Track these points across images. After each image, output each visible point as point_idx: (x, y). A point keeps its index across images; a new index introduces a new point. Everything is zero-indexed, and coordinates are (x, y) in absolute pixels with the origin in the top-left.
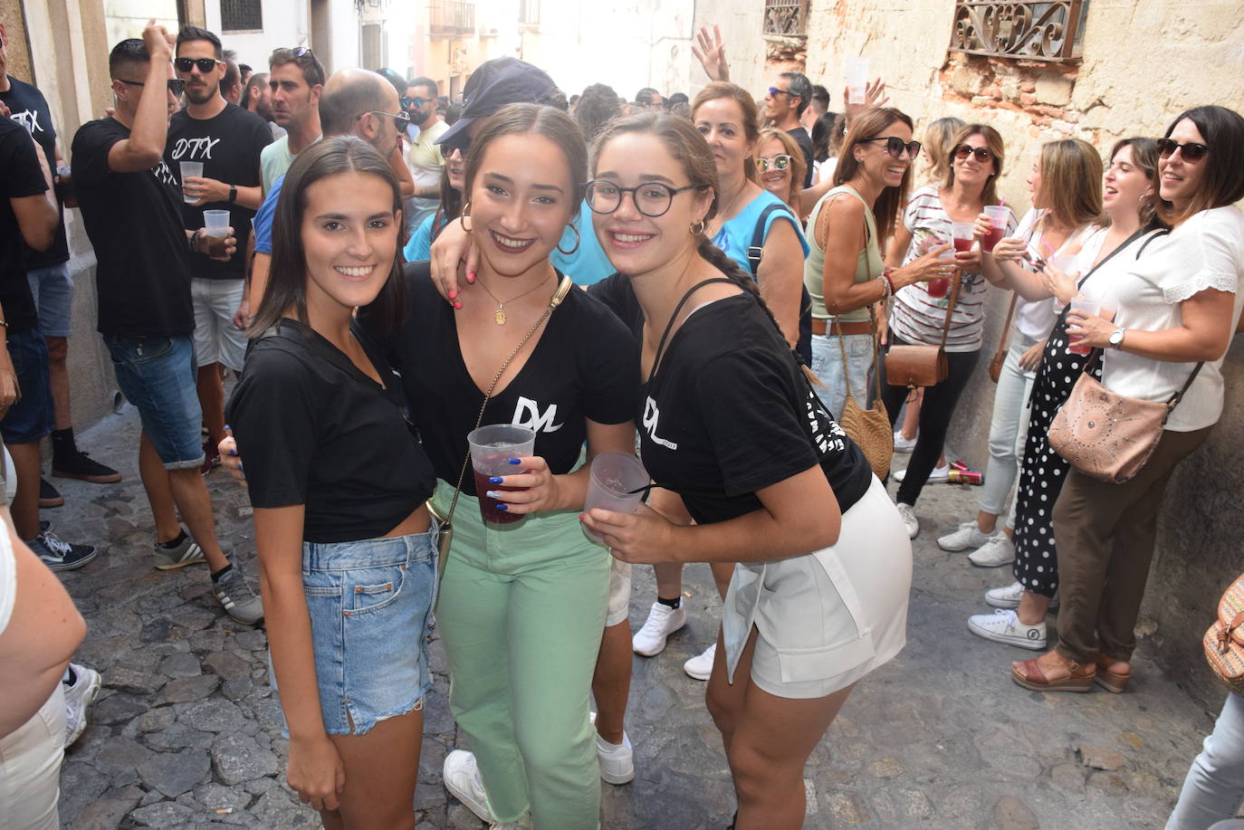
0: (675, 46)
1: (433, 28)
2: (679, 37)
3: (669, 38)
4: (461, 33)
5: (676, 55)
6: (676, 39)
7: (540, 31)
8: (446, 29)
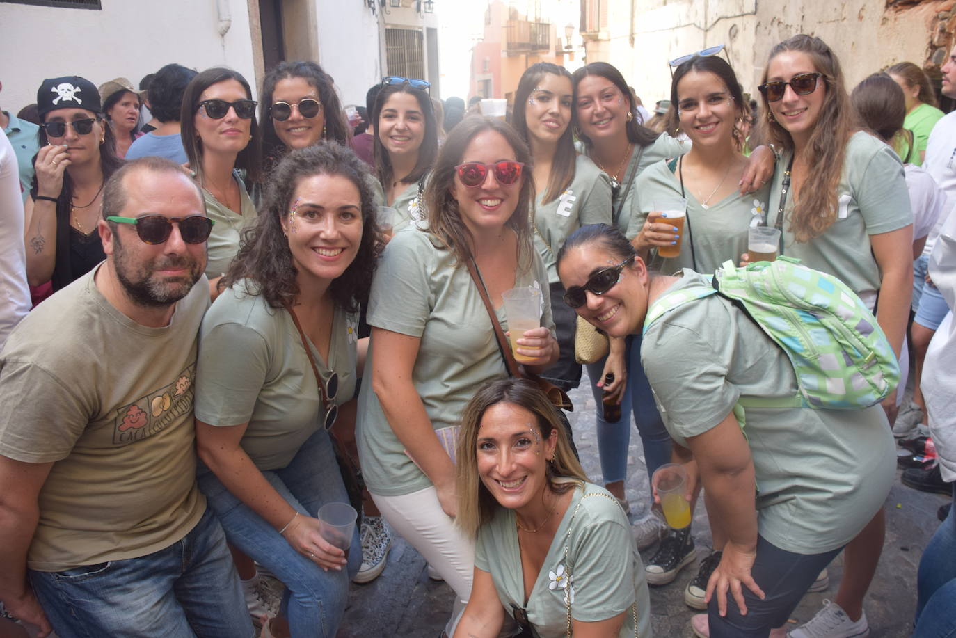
0: (734, 26)
1: (509, 46)
2: (738, 14)
3: (727, 18)
4: (536, 49)
5: (735, 36)
6: (735, 17)
7: (599, 38)
8: (522, 45)
